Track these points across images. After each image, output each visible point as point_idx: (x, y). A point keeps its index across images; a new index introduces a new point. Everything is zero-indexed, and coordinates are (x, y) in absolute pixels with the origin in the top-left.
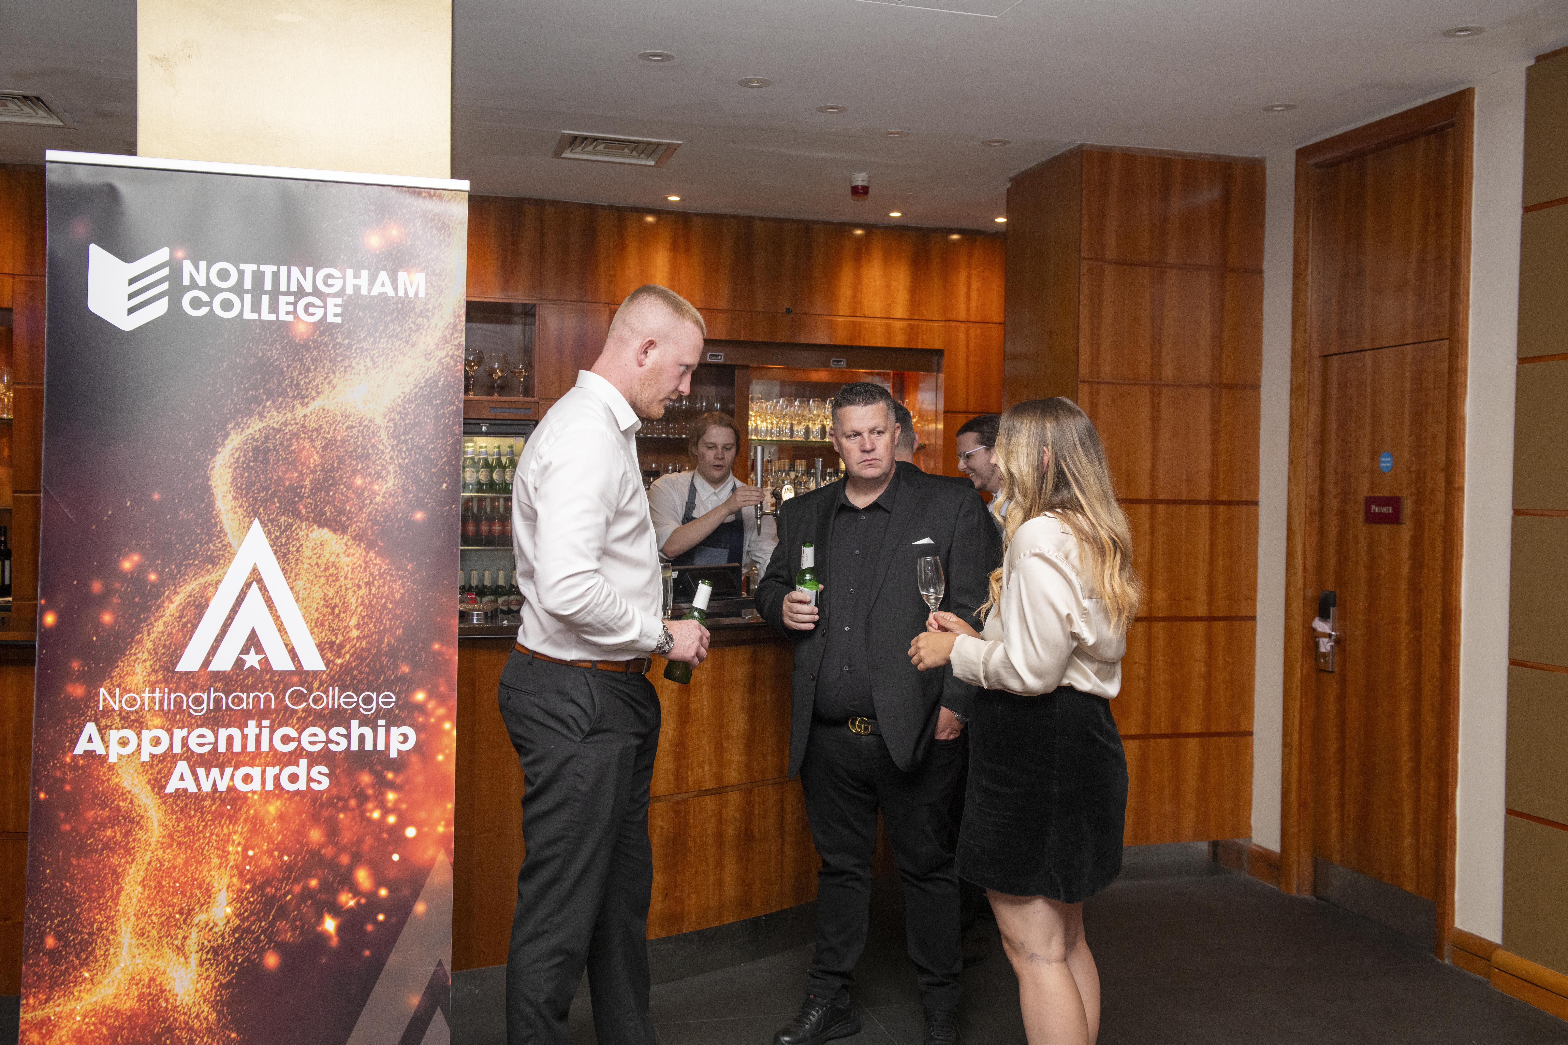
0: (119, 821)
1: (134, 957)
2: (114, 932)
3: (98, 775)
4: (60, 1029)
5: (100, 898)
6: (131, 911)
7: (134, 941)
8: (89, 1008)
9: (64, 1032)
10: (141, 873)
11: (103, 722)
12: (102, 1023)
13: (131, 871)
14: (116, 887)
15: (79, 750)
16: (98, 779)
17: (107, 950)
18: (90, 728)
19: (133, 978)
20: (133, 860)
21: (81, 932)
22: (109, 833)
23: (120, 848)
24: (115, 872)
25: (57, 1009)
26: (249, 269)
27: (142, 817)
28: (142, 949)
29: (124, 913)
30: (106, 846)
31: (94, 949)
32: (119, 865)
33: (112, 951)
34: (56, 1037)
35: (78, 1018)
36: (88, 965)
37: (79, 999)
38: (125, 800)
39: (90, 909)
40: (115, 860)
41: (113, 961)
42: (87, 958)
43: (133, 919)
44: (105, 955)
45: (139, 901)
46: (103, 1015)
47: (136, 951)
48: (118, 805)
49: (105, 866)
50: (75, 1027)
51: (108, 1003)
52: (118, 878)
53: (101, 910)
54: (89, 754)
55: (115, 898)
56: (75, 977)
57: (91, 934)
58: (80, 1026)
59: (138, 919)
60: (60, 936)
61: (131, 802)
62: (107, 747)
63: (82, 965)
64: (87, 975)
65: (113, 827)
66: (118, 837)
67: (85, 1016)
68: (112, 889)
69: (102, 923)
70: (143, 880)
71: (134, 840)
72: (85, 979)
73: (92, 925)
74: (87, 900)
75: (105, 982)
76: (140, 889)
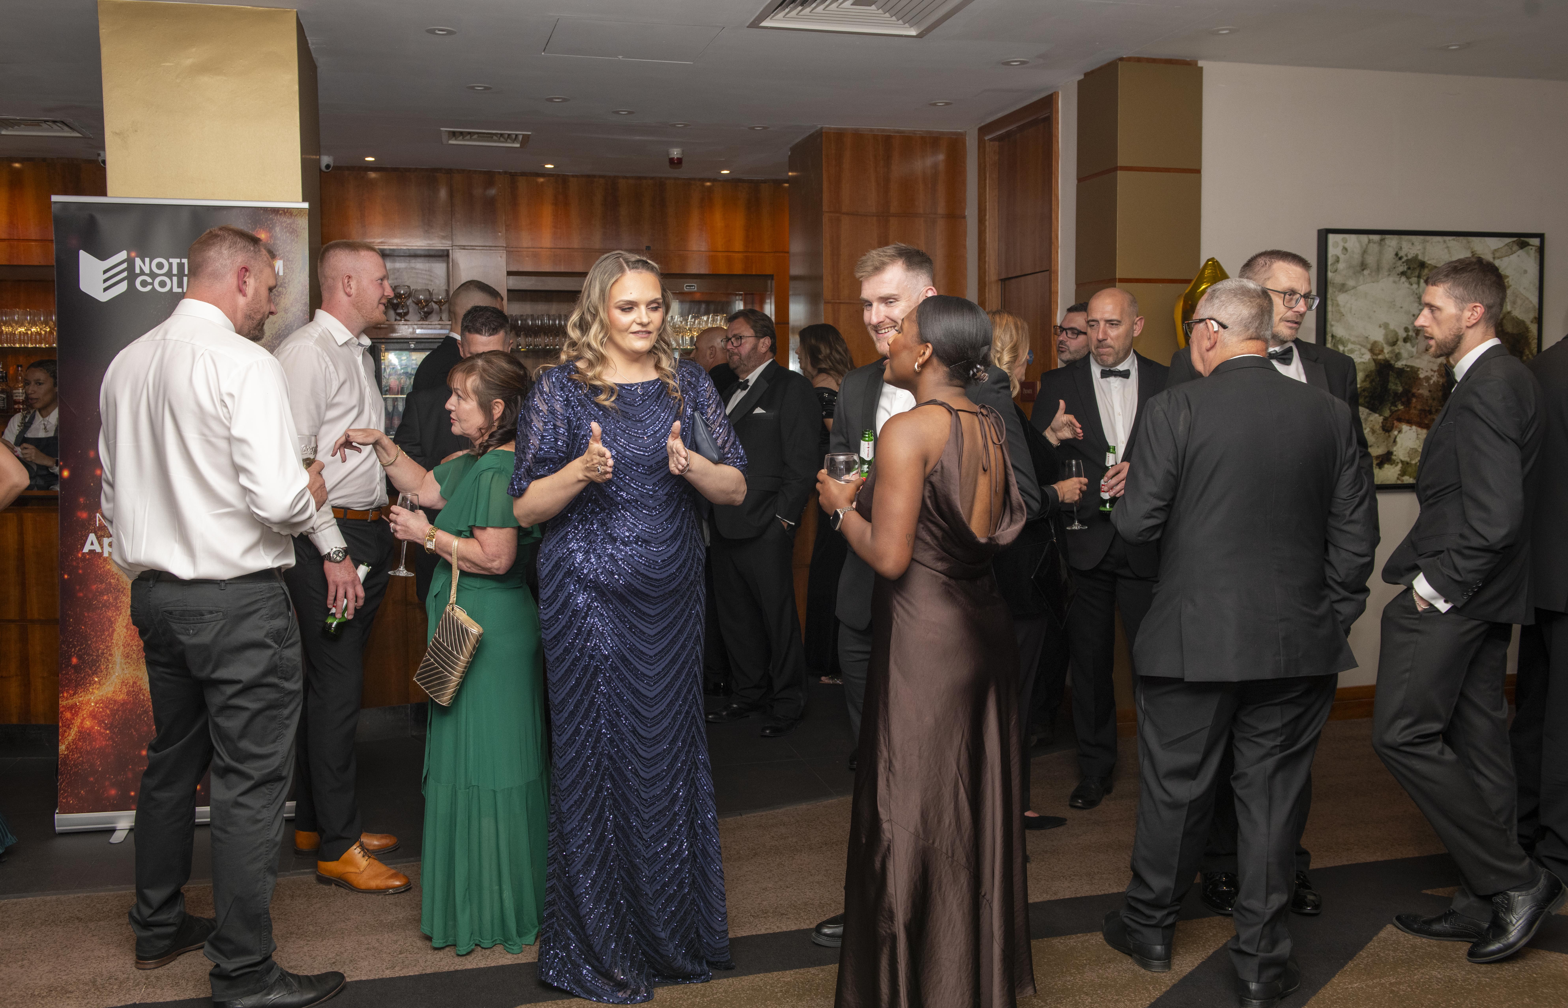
0: (111, 591)
1: (123, 670)
2: (111, 655)
3: (98, 564)
4: (82, 710)
5: (102, 635)
6: (121, 643)
7: (123, 661)
8: (99, 698)
9: (85, 712)
10: (126, 621)
11: (99, 533)
12: (107, 707)
13: (120, 620)
14: (111, 629)
15: (86, 550)
16: (98, 566)
17: (108, 665)
18: (92, 537)
19: (123, 682)
20: (120, 613)
21: (92, 655)
22: (105, 598)
23: (113, 606)
24: (110, 620)
25: (80, 699)
26: (175, 261)
27: (125, 588)
28: (128, 665)
29: (117, 644)
30: (104, 605)
31: (100, 665)
32: (112, 617)
33: (110, 666)
34: (80, 715)
35: (93, 704)
36: (96, 674)
37: (92, 693)
38: (113, 579)
39: (96, 642)
40: (110, 614)
41: (111, 672)
42: (96, 670)
43: (122, 648)
44: (107, 668)
45: (125, 637)
46: (107, 703)
47: (124, 666)
48: (110, 582)
49: (104, 617)
50: (91, 709)
51: (109, 695)
52: (112, 624)
53: (103, 642)
54: (92, 552)
55: (111, 636)
56: (90, 681)
57: (97, 656)
58: (94, 709)
59: (125, 648)
60: (80, 657)
61: (118, 580)
62: (102, 548)
63: (93, 674)
64: (96, 679)
65: (107, 594)
66: (111, 600)
67: (96, 703)
68: (109, 630)
69: (104, 650)
70: (127, 625)
71: (120, 602)
72: (96, 682)
73: (98, 651)
74: (94, 636)
75: (107, 684)
76: (125, 630)
